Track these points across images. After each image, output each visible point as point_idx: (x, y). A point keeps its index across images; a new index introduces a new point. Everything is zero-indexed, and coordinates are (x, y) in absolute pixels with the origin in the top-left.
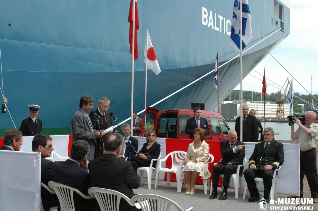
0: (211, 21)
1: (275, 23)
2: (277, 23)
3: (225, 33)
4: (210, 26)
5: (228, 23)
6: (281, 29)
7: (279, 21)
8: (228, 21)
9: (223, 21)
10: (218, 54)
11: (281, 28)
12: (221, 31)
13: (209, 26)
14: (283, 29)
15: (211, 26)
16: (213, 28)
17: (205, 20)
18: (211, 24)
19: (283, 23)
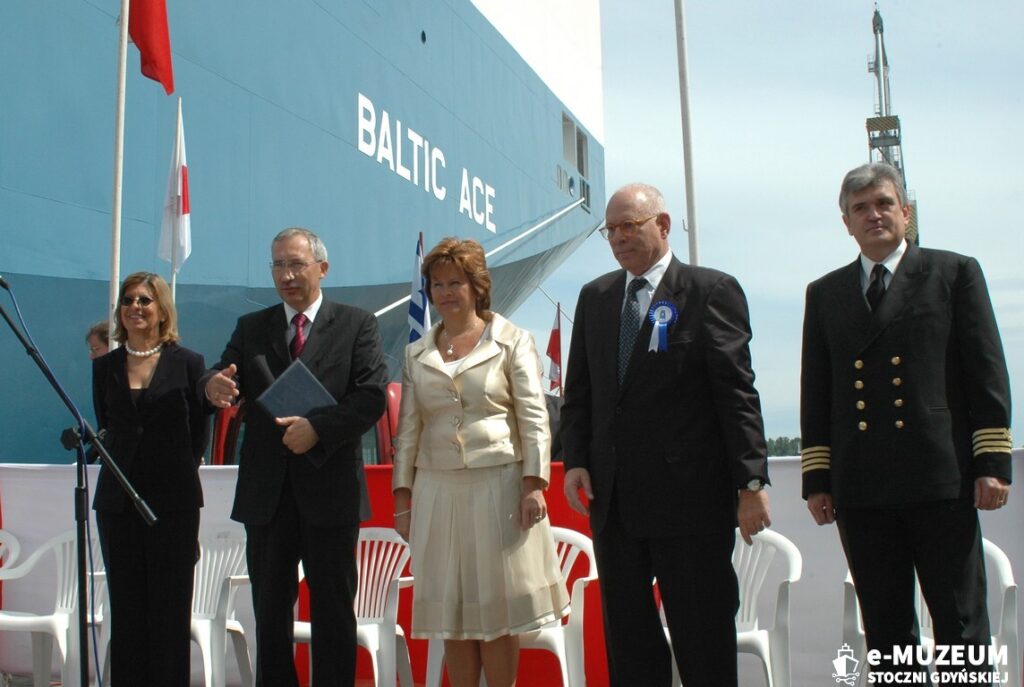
0: (386, 145)
1: (565, 184)
2: (571, 183)
3: (427, 189)
4: (383, 159)
5: (438, 161)
6: (584, 202)
7: (577, 177)
8: (437, 154)
9: (421, 150)
10: (421, 234)
11: (583, 199)
12: (416, 182)
13: (380, 160)
14: (587, 202)
15: (386, 161)
16: (392, 167)
17: (367, 139)
18: (385, 153)
19: (588, 187)
